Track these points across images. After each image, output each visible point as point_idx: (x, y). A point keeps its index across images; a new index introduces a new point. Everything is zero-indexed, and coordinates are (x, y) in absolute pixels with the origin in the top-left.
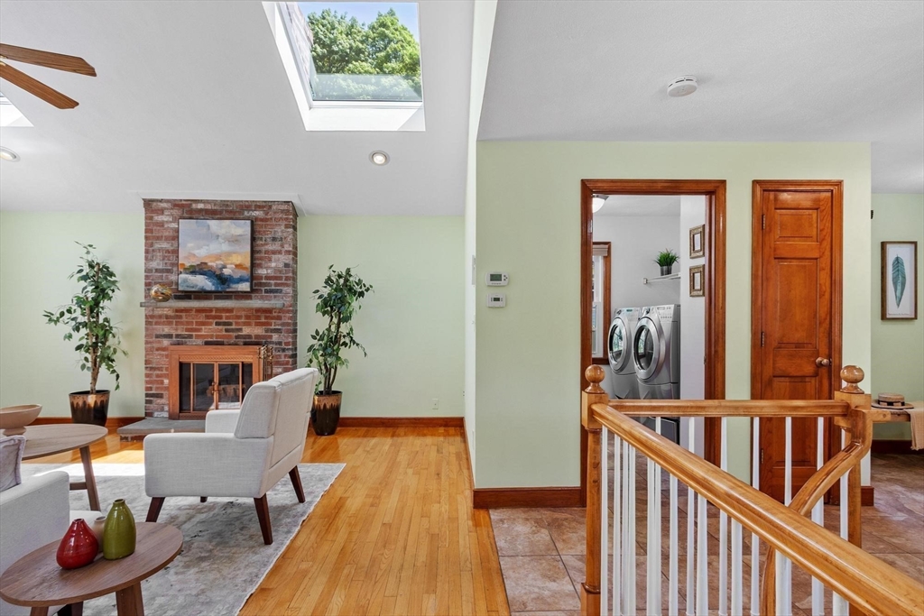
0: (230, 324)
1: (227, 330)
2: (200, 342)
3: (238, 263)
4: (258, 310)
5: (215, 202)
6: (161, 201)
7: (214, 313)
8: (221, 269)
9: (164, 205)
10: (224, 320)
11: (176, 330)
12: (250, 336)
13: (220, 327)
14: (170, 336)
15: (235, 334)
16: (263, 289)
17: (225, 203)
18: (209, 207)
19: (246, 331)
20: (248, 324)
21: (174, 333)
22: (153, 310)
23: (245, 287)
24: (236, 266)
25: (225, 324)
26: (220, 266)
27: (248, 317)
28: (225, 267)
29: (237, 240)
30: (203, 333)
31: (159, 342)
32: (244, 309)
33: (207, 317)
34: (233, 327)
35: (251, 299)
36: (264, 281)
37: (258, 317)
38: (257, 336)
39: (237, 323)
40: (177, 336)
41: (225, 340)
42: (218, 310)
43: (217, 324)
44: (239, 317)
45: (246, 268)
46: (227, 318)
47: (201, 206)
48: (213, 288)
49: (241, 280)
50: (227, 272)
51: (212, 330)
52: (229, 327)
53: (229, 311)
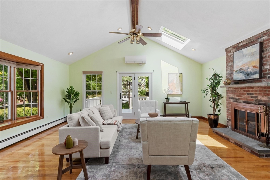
0: (252, 94)
1: (252, 97)
2: (242, 101)
3: (254, 65)
4: (265, 87)
5: (246, 40)
6: (230, 47)
7: (246, 89)
8: (247, 69)
9: (231, 49)
10: (250, 92)
11: (235, 96)
12: (261, 101)
13: (249, 96)
14: (233, 98)
15: (254, 99)
16: (267, 76)
17: (250, 39)
18: (244, 43)
19: (260, 98)
20: (259, 94)
22: (228, 89)
23: (257, 76)
24: (253, 67)
25: (250, 94)
26: (247, 68)
27: (260, 91)
28: (248, 68)
29: (253, 55)
30: (243, 98)
31: (230, 100)
32: (258, 87)
33: (244, 91)
34: (254, 96)
35: (262, 82)
36: (268, 72)
37: (265, 91)
38: (265, 101)
39: (256, 94)
40: (235, 98)
41: (251, 102)
42: (248, 88)
43: (248, 94)
44: (256, 91)
45: (257, 67)
46: (252, 91)
47: (241, 44)
48: (244, 79)
49: (255, 73)
50: (250, 70)
51: (245, 97)
52: (252, 96)
53: (252, 88)
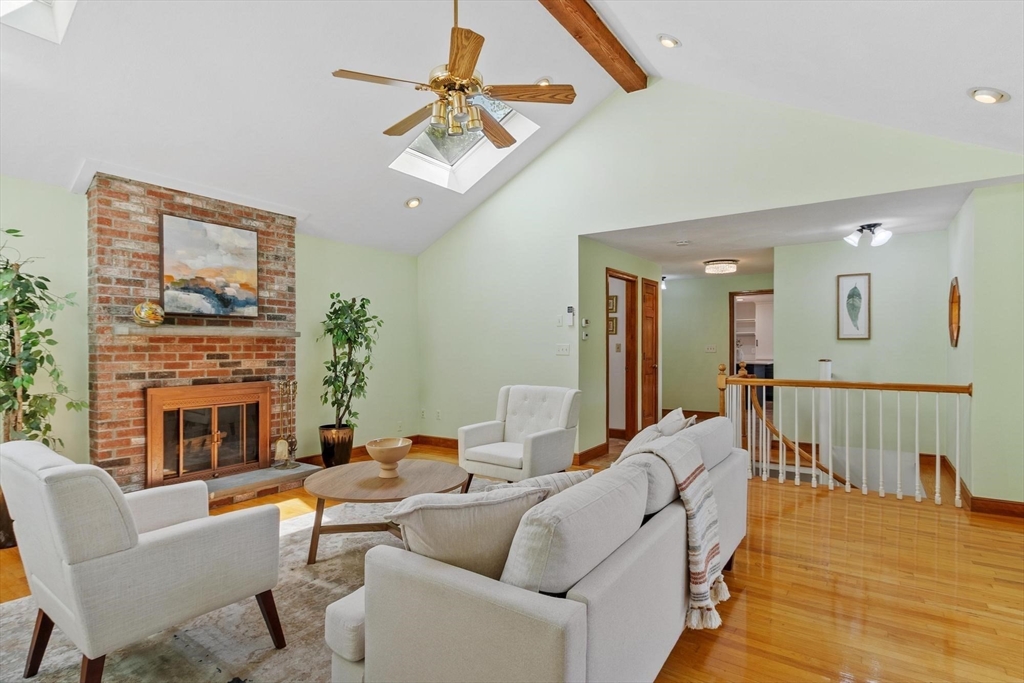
0: (226, 357)
1: (222, 365)
2: (187, 381)
3: (243, 281)
4: (260, 340)
5: (207, 200)
6: (127, 182)
7: (205, 343)
8: (223, 287)
9: (134, 189)
10: (218, 352)
11: (151, 366)
12: (249, 371)
13: (213, 361)
14: (141, 376)
15: (231, 369)
16: (265, 314)
17: (221, 204)
18: (199, 204)
19: (246, 364)
20: (248, 356)
21: (147, 371)
22: (112, 339)
23: (252, 311)
24: (242, 285)
25: (220, 357)
26: (222, 284)
27: (247, 348)
28: (227, 285)
29: (241, 254)
30: (190, 369)
31: (124, 385)
32: (243, 338)
33: (196, 348)
34: (230, 360)
35: (252, 326)
36: (266, 305)
37: (260, 348)
38: (259, 371)
39: (234, 356)
40: (152, 375)
41: (220, 378)
42: (211, 339)
43: (210, 357)
44: (237, 348)
45: (252, 289)
46: (222, 349)
47: (187, 201)
48: (213, 311)
49: (247, 303)
50: (230, 292)
51: (202, 366)
52: (224, 361)
53: (225, 340)
